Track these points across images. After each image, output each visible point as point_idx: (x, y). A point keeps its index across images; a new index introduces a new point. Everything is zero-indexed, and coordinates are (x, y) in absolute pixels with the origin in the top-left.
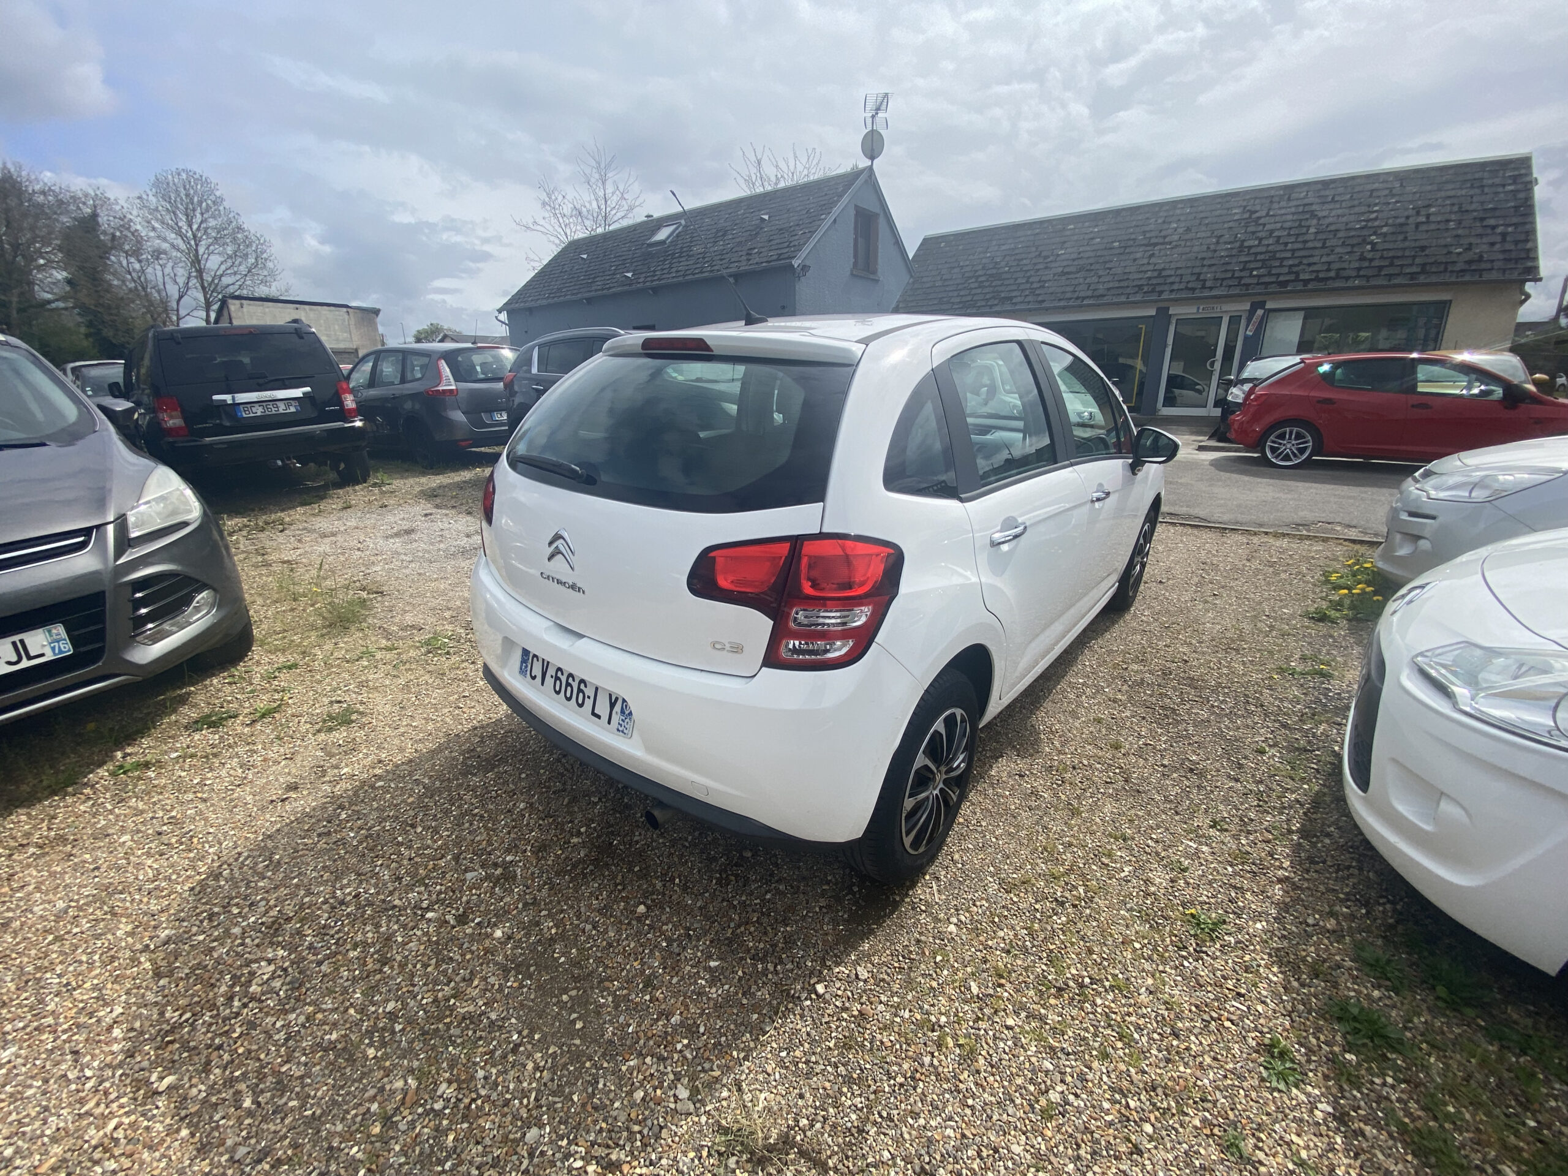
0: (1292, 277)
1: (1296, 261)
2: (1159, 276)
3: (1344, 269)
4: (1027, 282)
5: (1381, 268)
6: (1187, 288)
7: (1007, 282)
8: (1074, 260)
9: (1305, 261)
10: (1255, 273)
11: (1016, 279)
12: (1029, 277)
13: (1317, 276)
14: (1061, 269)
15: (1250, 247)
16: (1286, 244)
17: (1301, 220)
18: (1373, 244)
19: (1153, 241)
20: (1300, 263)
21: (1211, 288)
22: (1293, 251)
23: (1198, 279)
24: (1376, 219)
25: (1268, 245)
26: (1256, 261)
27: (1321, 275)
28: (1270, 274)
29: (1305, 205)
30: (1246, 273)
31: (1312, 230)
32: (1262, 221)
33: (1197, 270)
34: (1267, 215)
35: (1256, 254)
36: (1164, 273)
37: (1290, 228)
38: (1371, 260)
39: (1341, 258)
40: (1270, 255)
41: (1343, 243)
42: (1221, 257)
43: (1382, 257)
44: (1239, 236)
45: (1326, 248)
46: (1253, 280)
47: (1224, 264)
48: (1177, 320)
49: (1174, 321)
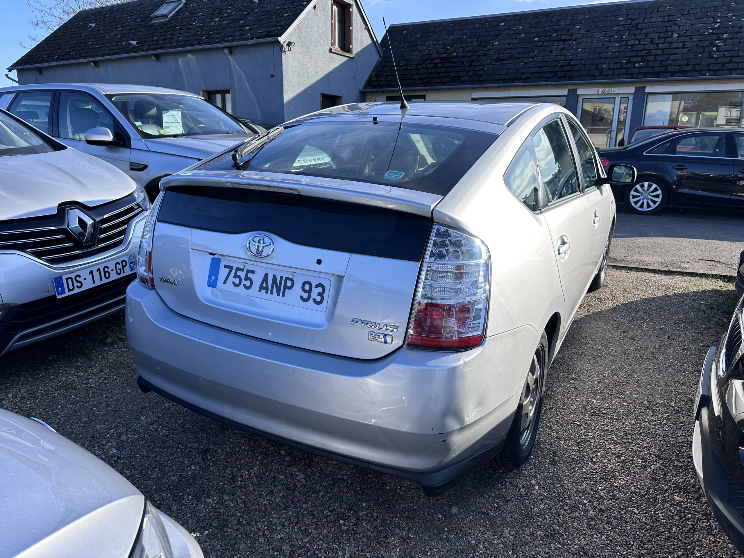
0: (663, 69)
1: (664, 58)
2: (569, 65)
3: (698, 64)
4: (471, 65)
5: (724, 64)
6: (589, 75)
7: (455, 65)
8: (506, 49)
9: (671, 57)
10: (637, 65)
11: (462, 63)
12: (472, 61)
13: (680, 69)
14: (496, 56)
15: (632, 46)
16: (657, 44)
17: (667, 27)
18: (718, 47)
19: (564, 37)
20: (667, 60)
22: (663, 50)
23: (597, 68)
24: (718, 28)
25: (645, 45)
26: (637, 56)
27: (684, 68)
28: (647, 66)
29: (669, 16)
30: (630, 66)
31: (675, 35)
32: (640, 26)
33: (597, 61)
34: (643, 22)
35: (637, 51)
36: (572, 63)
37: (660, 33)
38: (717, 58)
39: (696, 56)
40: (647, 52)
41: (697, 45)
42: (612, 52)
43: (724, 56)
44: (624, 37)
45: (685, 48)
46: (635, 71)
47: (615, 57)
48: (583, 99)
49: (581, 100)
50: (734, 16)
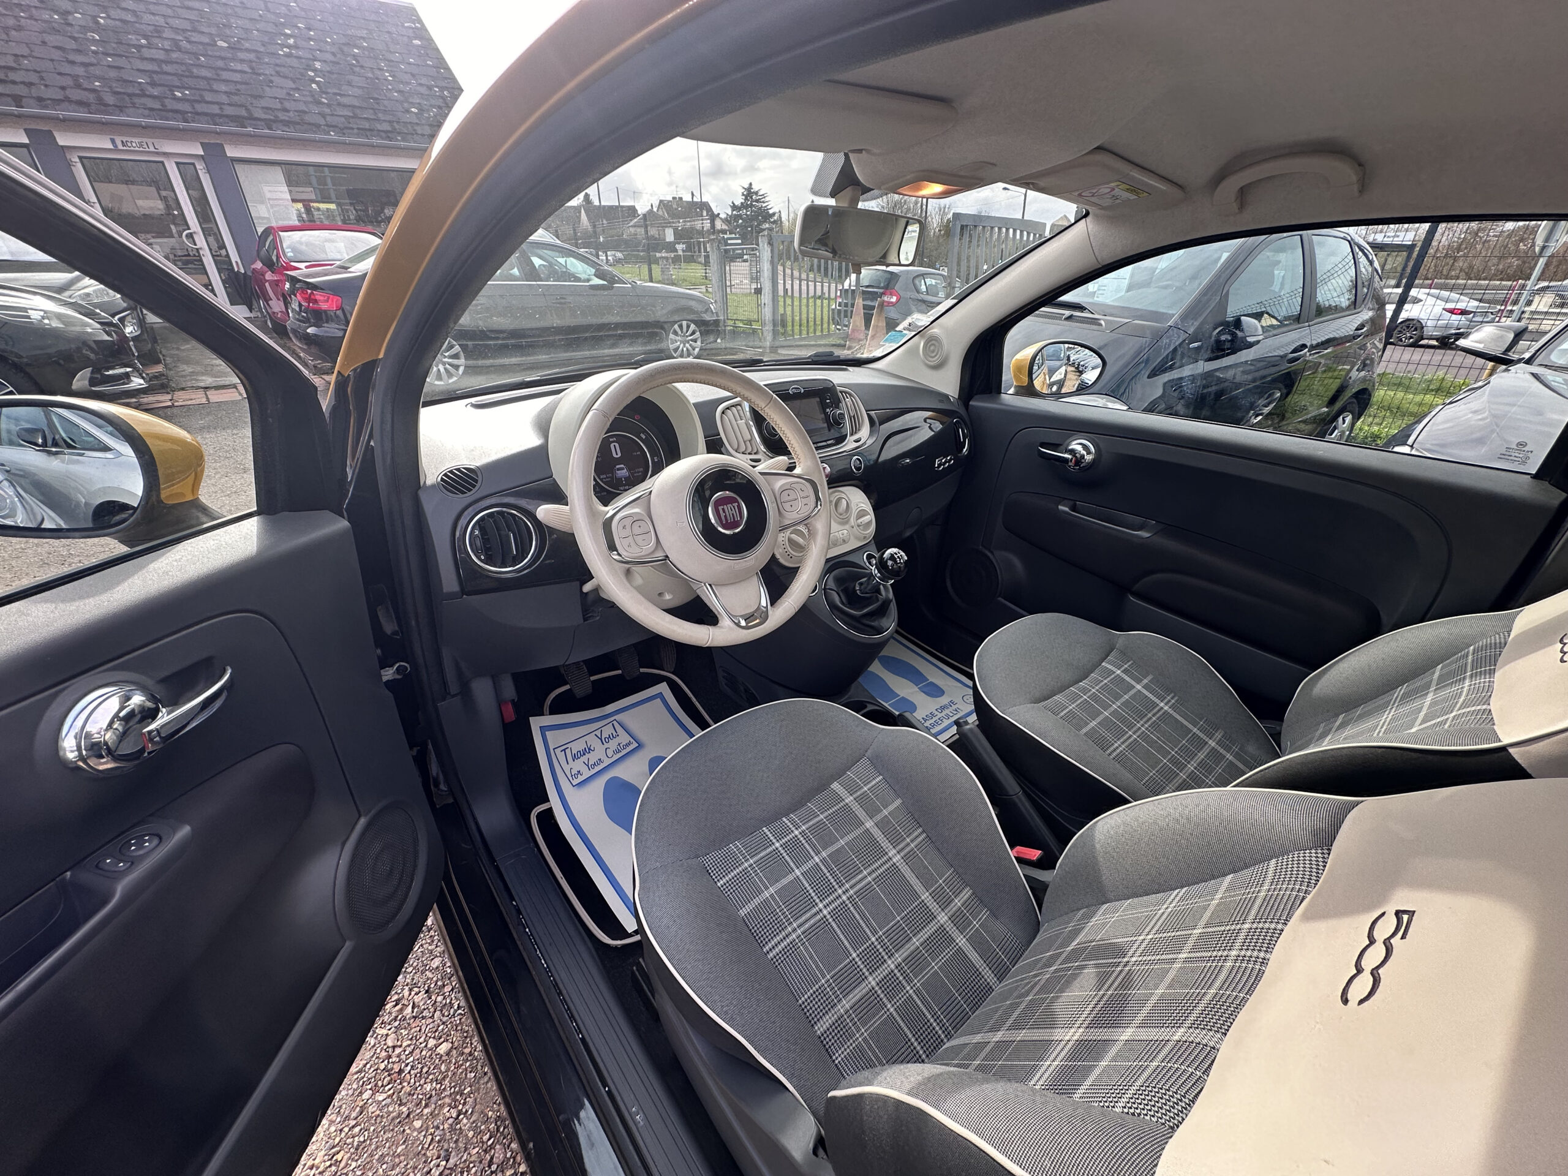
0: (244, 113)
3: (305, 112)
6: (67, 99)
10: (178, 94)
13: (276, 117)
15: (139, 47)
18: (317, 83)
20: (237, 93)
21: (121, 109)
23: (78, 86)
24: (296, 47)
25: (166, 50)
27: (282, 116)
28: (203, 101)
33: (67, 69)
35: (157, 61)
38: (329, 105)
39: (289, 94)
40: (184, 68)
41: (277, 72)
42: (94, 52)
43: (339, 104)
44: (102, 21)
45: (260, 75)
46: (186, 107)
47: (109, 66)
48: (80, 158)
49: (78, 160)
50: (310, 29)
